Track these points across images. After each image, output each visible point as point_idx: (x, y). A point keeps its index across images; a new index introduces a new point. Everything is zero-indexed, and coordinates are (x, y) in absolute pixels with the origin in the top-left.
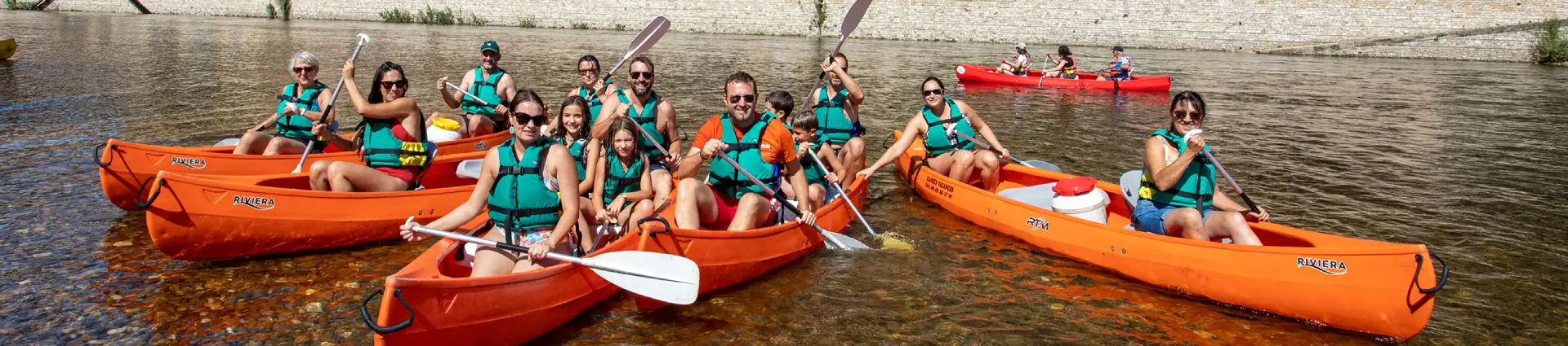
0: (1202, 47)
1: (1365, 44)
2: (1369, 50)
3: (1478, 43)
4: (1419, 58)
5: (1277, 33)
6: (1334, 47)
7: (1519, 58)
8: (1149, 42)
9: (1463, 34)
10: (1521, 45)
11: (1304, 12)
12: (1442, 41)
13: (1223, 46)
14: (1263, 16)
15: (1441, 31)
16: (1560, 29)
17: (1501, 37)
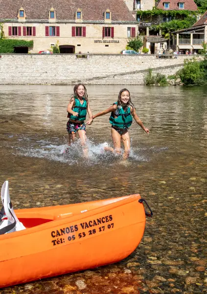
0: (31, 83)
1: (90, 80)
2: (91, 82)
3: (127, 78)
4: (108, 85)
5: (61, 76)
6: (79, 81)
7: (140, 83)
8: (9, 82)
9: (122, 74)
10: (141, 78)
11: (70, 67)
12: (116, 77)
13: (40, 82)
14: (55, 69)
15: (116, 74)
16: (153, 72)
17: (134, 75)
